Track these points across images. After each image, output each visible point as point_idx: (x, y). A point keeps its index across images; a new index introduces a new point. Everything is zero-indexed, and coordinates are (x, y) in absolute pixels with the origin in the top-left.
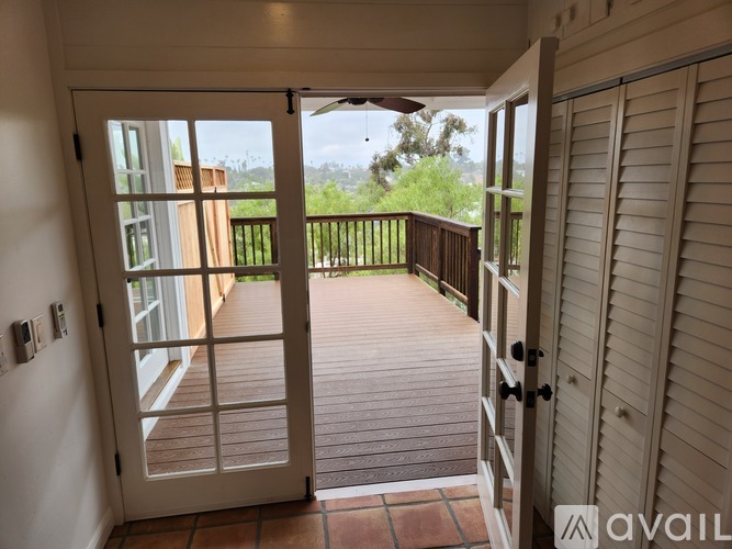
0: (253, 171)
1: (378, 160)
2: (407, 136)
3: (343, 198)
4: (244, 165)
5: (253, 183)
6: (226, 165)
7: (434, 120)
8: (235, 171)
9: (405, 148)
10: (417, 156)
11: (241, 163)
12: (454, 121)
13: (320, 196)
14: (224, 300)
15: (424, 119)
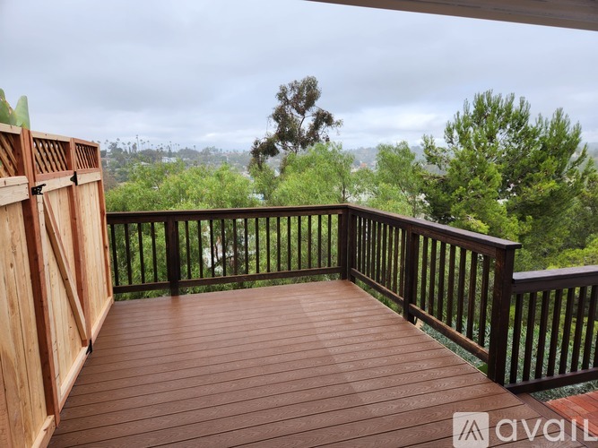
0: (143, 152)
1: (258, 146)
2: (282, 126)
3: (238, 181)
4: (134, 147)
5: (143, 163)
6: (118, 147)
7: (308, 113)
8: (126, 152)
9: (281, 136)
10: (290, 144)
11: (131, 145)
12: (324, 115)
13: (214, 179)
14: (90, 350)
15: (298, 112)
